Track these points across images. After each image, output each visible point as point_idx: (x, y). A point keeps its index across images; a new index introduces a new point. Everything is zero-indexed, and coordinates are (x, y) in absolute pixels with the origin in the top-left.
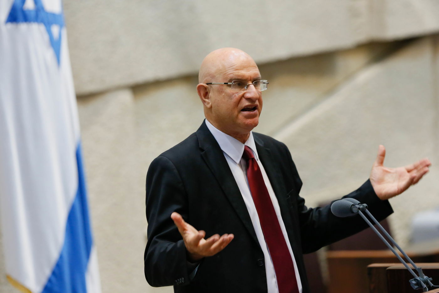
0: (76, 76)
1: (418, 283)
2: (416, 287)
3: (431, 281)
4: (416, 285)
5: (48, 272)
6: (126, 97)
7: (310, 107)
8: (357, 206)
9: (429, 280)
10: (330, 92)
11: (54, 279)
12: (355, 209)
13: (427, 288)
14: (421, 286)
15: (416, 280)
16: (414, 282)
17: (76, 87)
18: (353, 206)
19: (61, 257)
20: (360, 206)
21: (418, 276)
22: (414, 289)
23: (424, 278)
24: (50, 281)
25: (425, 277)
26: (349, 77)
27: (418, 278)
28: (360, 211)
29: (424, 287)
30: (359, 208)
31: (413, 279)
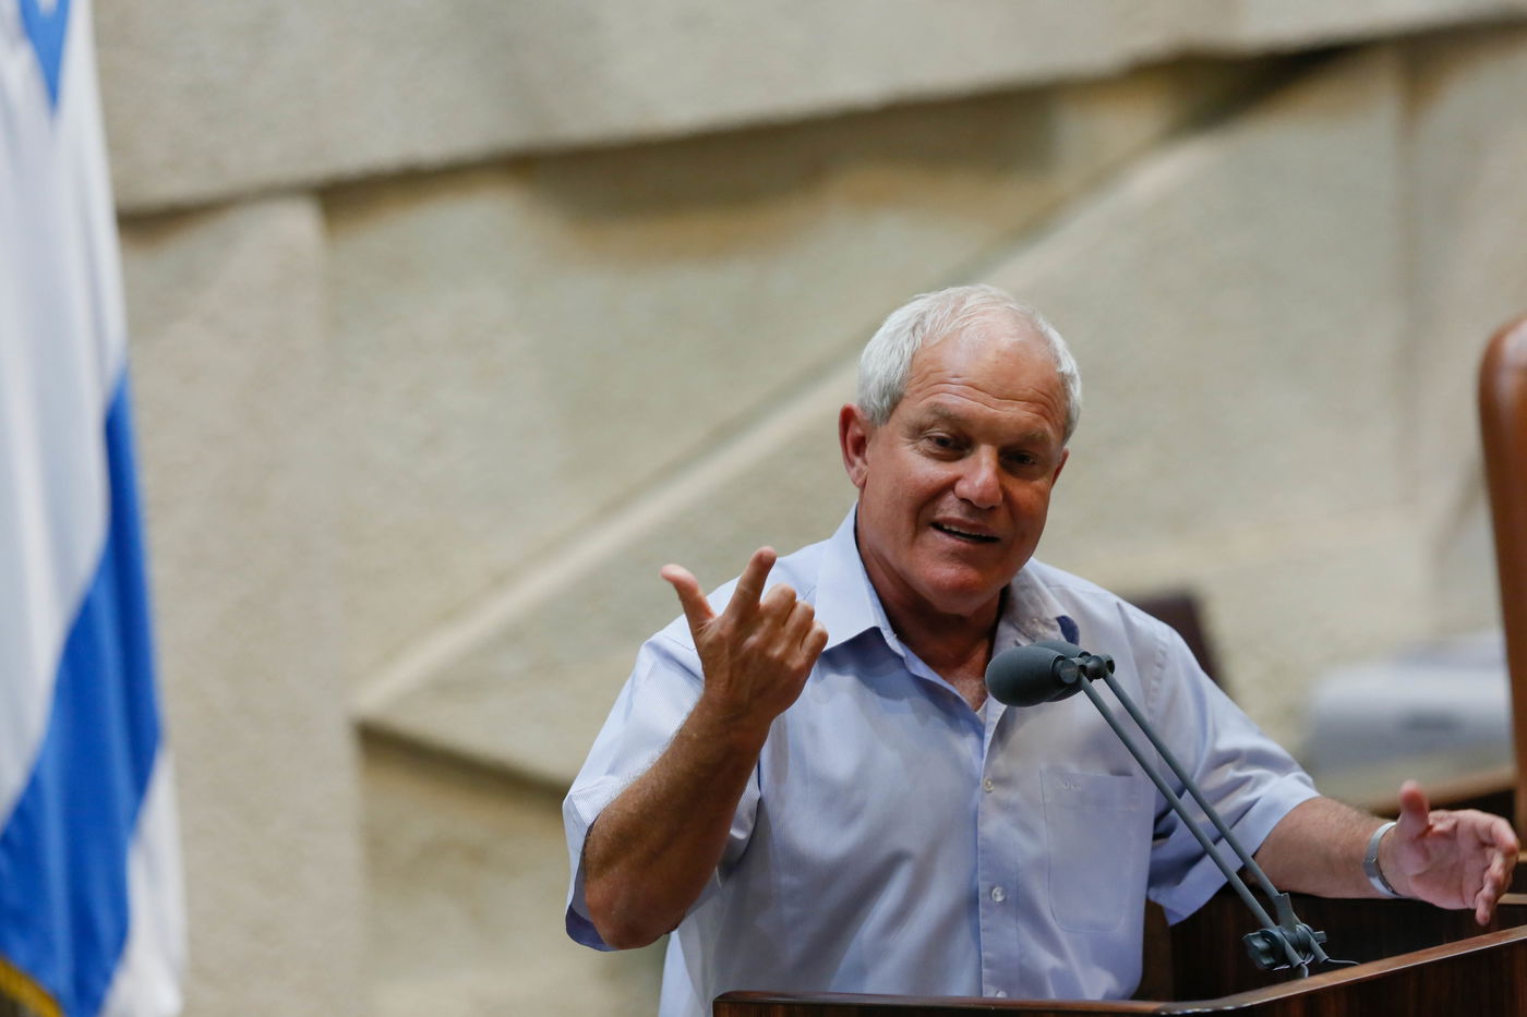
0: (117, 144)
1: (1276, 950)
2: (1266, 961)
4: (1266, 953)
6: (299, 224)
9: (1316, 939)
10: (1030, 230)
12: (1068, 670)
13: (1303, 969)
14: (1285, 959)
15: (1266, 936)
16: (1260, 944)
17: (118, 183)
18: (1060, 662)
19: (34, 785)
20: (1088, 662)
21: (1277, 923)
22: (1261, 967)
23: (1295, 931)
25: (1302, 928)
26: (1102, 178)
27: (1276, 931)
28: (1085, 679)
29: (1295, 966)
30: (1083, 668)
31: (1258, 933)
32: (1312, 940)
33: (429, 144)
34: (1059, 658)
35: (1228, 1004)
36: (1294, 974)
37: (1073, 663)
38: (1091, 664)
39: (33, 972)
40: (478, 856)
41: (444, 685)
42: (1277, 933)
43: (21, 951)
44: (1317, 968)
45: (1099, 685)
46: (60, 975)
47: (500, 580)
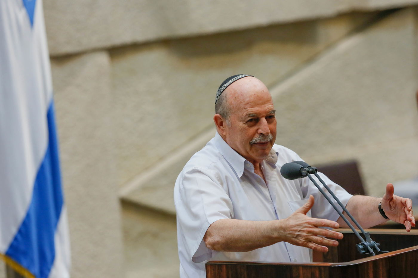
1: (365, 248)
2: (363, 252)
3: (378, 246)
4: (363, 249)
5: (14, 230)
6: (103, 59)
7: (289, 75)
8: (306, 169)
11: (20, 238)
12: (304, 171)
13: (373, 253)
14: (368, 251)
15: (362, 244)
16: (361, 247)
17: (50, 47)
18: (302, 169)
19: (28, 216)
20: (309, 169)
21: (366, 241)
22: (361, 253)
23: (371, 243)
24: (16, 239)
25: (373, 242)
27: (365, 243)
28: (309, 174)
29: (371, 252)
30: (308, 171)
31: (360, 244)
32: (376, 245)
33: (140, 37)
34: (302, 168)
35: (352, 263)
36: (371, 255)
37: (306, 170)
38: (311, 170)
39: (28, 269)
40: (155, 236)
41: (145, 188)
42: (366, 244)
43: (25, 263)
44: (377, 253)
45: (313, 176)
46: (36, 269)
47: (162, 159)
